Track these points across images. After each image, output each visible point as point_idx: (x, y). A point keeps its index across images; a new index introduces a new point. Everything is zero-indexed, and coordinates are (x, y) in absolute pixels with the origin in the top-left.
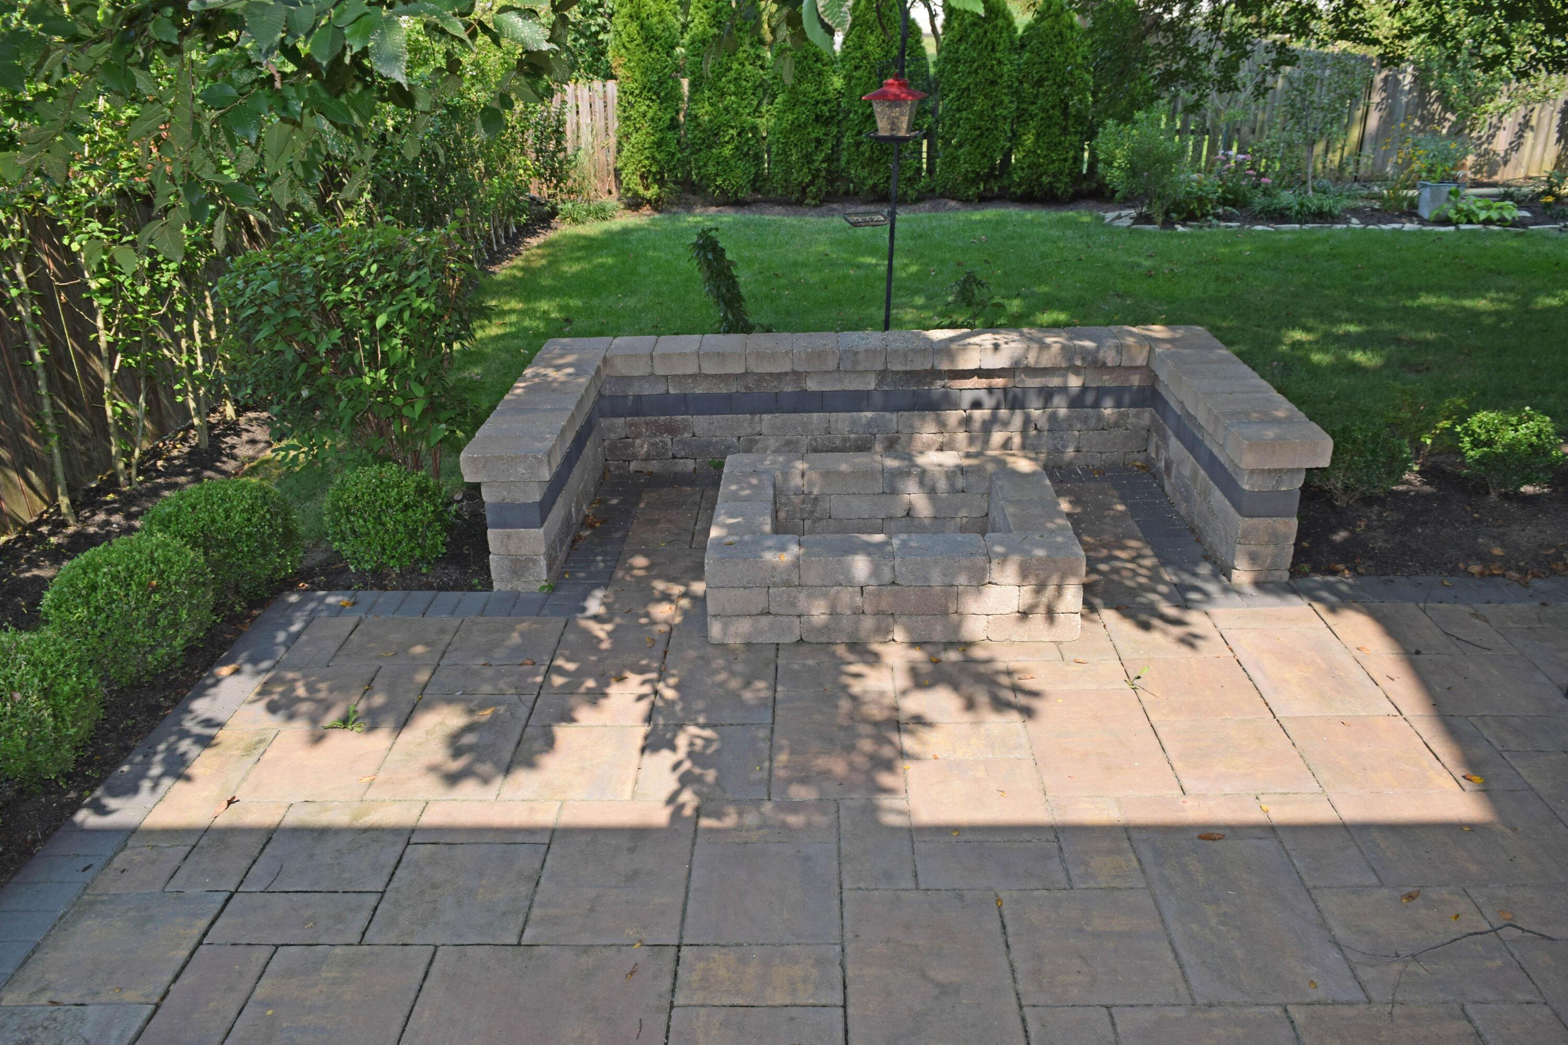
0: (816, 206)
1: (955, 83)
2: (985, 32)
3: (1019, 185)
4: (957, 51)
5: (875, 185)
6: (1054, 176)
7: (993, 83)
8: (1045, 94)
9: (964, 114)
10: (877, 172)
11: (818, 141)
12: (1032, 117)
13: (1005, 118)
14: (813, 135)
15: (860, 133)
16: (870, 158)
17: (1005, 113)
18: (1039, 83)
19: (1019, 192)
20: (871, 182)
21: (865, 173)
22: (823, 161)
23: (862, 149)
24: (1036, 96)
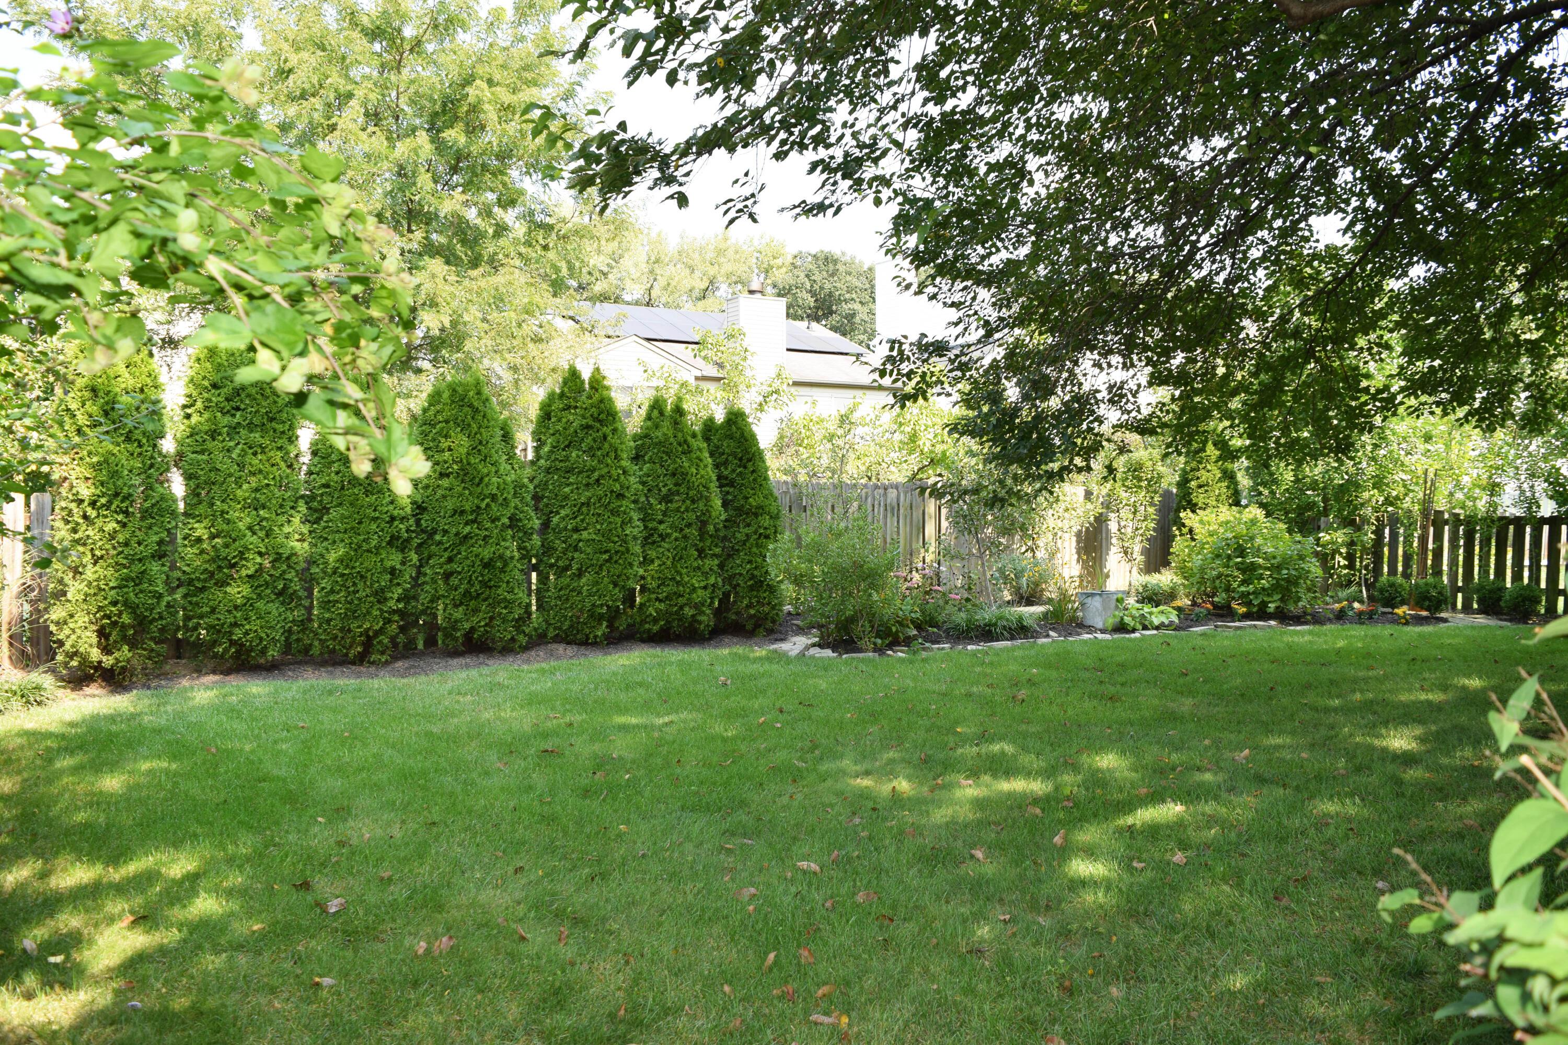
0: (387, 663)
1: (566, 498)
2: (605, 437)
3: (655, 620)
4: (567, 459)
5: (472, 629)
6: (696, 606)
7: (620, 496)
8: (678, 510)
9: (585, 535)
10: (476, 611)
11: (393, 571)
12: (663, 537)
13: (635, 538)
14: (389, 564)
15: (450, 560)
16: (467, 593)
17: (635, 531)
18: (667, 499)
19: (656, 628)
20: (467, 626)
21: (458, 614)
22: (398, 600)
23: (454, 581)
24: (665, 514)
